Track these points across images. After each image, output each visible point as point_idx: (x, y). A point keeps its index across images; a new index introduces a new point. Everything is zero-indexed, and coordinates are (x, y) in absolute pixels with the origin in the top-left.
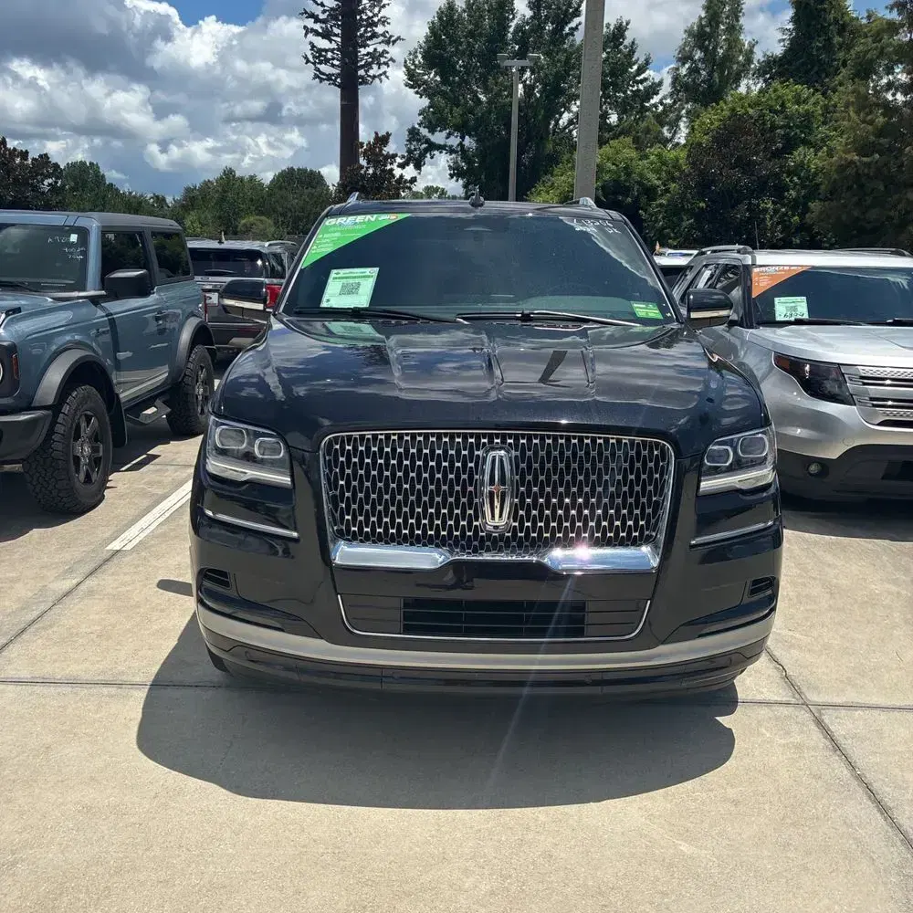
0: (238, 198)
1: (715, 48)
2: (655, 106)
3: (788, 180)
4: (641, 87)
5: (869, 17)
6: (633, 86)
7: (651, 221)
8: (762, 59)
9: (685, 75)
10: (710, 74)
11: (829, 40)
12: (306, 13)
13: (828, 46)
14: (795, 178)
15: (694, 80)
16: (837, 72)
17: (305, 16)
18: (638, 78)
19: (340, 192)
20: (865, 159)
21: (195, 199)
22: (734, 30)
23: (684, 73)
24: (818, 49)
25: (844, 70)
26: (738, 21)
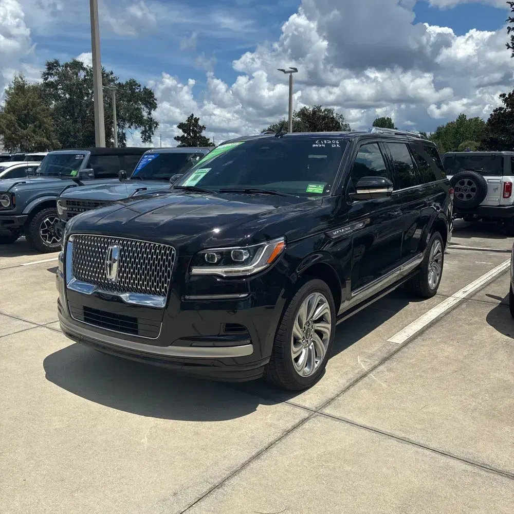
0: (466, 131)
12: (510, 19)
17: (509, 21)
19: (488, 125)
21: (441, 134)
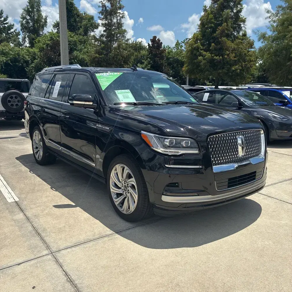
1: (34, 16)
2: (12, 32)
3: (73, 61)
4: (6, 25)
5: (85, 14)
6: (3, 25)
7: (30, 72)
8: (55, 22)
9: (25, 24)
10: (34, 24)
11: (75, 19)
13: (75, 21)
14: (76, 60)
15: (28, 26)
16: (79, 29)
18: (5, 22)
20: (100, 56)
22: (39, 11)
23: (24, 23)
24: (73, 21)
25: (81, 29)
26: (40, 8)
